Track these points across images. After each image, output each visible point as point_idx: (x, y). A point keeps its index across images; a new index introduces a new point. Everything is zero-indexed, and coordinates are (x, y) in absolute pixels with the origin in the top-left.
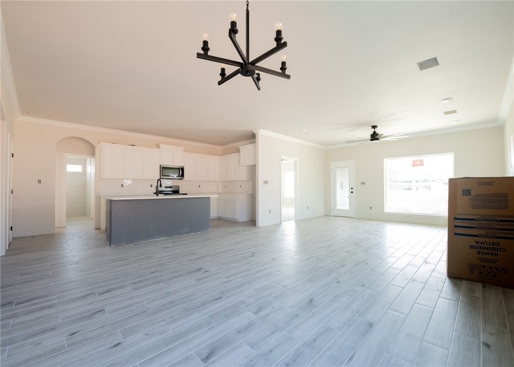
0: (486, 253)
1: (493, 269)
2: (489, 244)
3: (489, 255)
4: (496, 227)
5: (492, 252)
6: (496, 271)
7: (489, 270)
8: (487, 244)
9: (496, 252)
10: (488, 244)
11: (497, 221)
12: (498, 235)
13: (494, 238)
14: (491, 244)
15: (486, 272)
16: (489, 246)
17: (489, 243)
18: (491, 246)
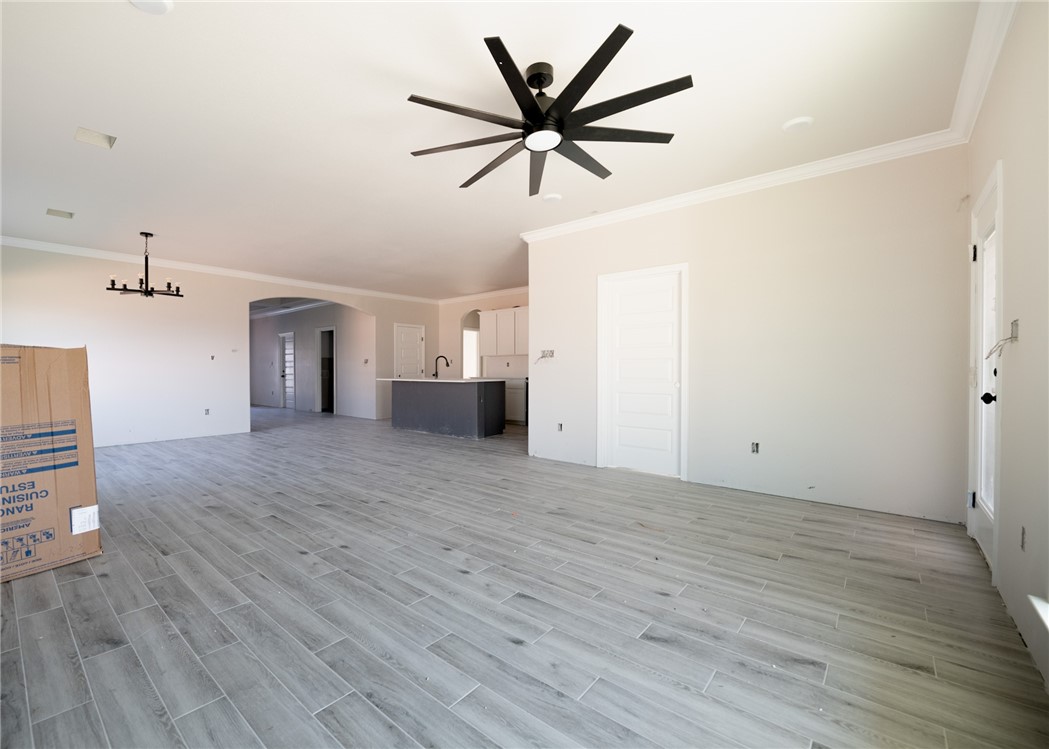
0: (8, 509)
1: (25, 541)
2: (14, 490)
3: (13, 513)
4: (24, 450)
5: (19, 505)
6: (31, 541)
7: (18, 545)
8: (7, 491)
9: (28, 503)
10: (10, 489)
11: (26, 438)
12: (30, 467)
13: (22, 473)
14: (17, 488)
15: (10, 553)
16: (12, 495)
17: (13, 486)
18: (16, 494)
